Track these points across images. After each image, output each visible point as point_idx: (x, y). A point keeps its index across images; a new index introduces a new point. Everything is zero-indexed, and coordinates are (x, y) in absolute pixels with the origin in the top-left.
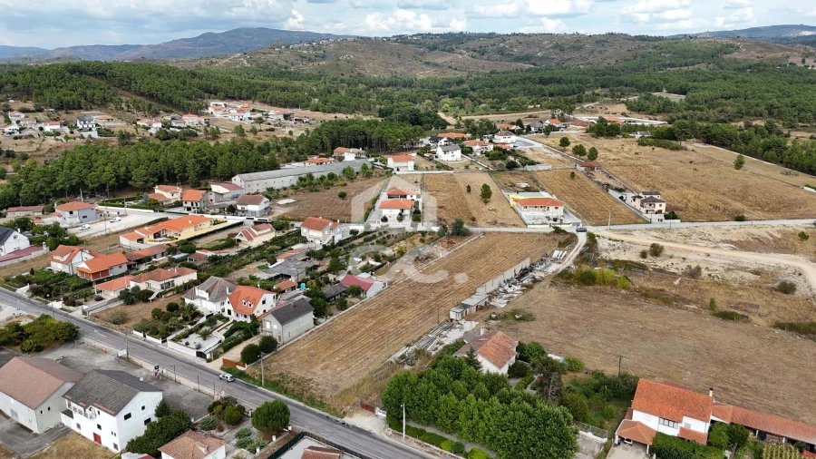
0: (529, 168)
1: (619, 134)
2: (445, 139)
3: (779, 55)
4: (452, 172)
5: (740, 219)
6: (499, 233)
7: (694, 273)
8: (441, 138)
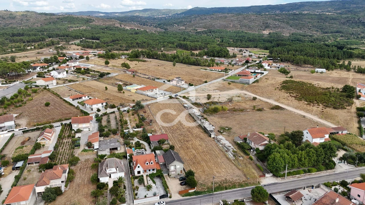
0: (110, 75)
1: (116, 57)
2: (40, 67)
3: (111, 23)
4: (78, 82)
5: (206, 82)
6: (152, 104)
7: (230, 100)
8: (37, 67)
